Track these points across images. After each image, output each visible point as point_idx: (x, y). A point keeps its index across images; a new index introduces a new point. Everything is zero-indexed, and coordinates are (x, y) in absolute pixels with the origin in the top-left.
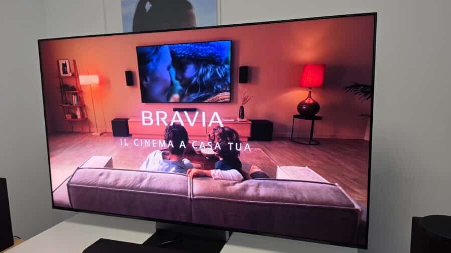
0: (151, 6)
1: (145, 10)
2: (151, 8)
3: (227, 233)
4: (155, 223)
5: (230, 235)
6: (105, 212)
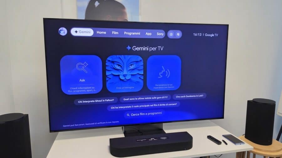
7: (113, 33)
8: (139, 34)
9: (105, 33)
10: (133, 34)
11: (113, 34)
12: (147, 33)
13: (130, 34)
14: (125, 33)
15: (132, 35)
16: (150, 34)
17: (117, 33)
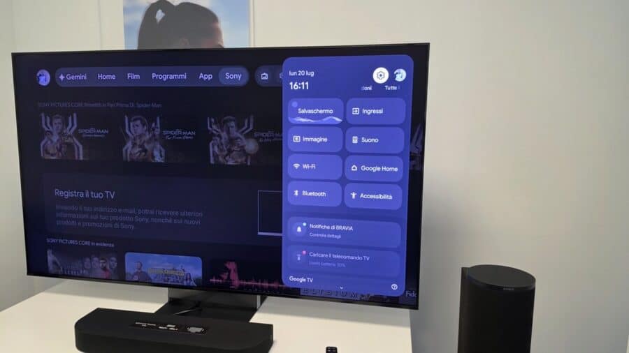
0: (163, 15)
1: (155, 19)
2: (163, 18)
3: (259, 297)
4: (166, 289)
5: (262, 302)
6: (100, 277)
7: (128, 76)
8: (184, 76)
9: (113, 77)
10: (172, 77)
11: (130, 78)
12: (201, 74)
13: (165, 77)
14: (154, 75)
15: (168, 80)
16: (209, 77)
17: (138, 76)
